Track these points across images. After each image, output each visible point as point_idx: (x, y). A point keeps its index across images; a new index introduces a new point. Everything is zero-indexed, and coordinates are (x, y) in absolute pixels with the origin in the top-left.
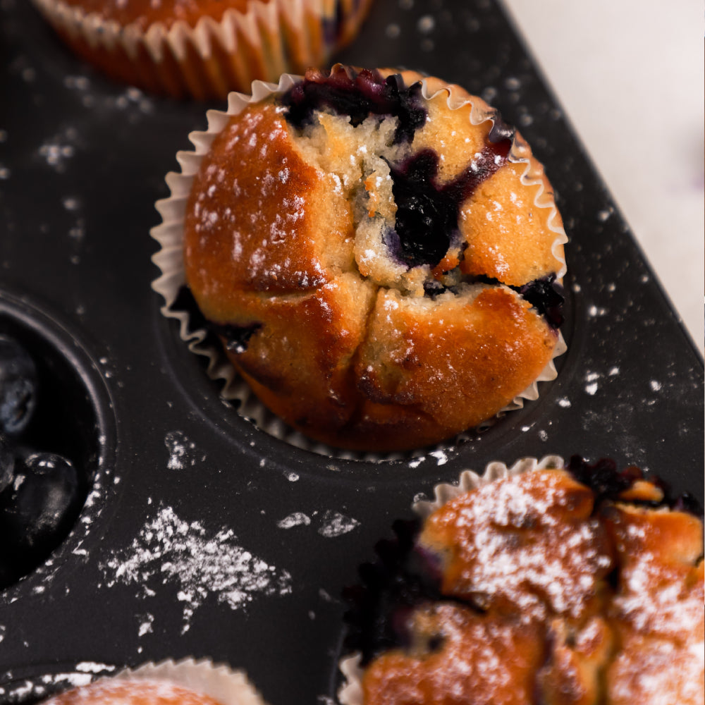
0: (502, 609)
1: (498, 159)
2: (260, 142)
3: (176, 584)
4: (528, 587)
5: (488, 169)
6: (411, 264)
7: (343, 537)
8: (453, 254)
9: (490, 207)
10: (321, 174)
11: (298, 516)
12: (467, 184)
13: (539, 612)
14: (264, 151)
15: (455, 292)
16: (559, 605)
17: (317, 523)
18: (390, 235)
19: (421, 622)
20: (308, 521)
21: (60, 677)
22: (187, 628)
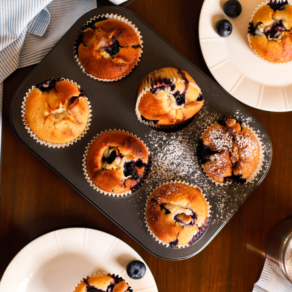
0: (222, 151)
4: (224, 146)
6: (181, 105)
8: (186, 101)
16: (229, 147)
18: (176, 103)
19: (212, 158)
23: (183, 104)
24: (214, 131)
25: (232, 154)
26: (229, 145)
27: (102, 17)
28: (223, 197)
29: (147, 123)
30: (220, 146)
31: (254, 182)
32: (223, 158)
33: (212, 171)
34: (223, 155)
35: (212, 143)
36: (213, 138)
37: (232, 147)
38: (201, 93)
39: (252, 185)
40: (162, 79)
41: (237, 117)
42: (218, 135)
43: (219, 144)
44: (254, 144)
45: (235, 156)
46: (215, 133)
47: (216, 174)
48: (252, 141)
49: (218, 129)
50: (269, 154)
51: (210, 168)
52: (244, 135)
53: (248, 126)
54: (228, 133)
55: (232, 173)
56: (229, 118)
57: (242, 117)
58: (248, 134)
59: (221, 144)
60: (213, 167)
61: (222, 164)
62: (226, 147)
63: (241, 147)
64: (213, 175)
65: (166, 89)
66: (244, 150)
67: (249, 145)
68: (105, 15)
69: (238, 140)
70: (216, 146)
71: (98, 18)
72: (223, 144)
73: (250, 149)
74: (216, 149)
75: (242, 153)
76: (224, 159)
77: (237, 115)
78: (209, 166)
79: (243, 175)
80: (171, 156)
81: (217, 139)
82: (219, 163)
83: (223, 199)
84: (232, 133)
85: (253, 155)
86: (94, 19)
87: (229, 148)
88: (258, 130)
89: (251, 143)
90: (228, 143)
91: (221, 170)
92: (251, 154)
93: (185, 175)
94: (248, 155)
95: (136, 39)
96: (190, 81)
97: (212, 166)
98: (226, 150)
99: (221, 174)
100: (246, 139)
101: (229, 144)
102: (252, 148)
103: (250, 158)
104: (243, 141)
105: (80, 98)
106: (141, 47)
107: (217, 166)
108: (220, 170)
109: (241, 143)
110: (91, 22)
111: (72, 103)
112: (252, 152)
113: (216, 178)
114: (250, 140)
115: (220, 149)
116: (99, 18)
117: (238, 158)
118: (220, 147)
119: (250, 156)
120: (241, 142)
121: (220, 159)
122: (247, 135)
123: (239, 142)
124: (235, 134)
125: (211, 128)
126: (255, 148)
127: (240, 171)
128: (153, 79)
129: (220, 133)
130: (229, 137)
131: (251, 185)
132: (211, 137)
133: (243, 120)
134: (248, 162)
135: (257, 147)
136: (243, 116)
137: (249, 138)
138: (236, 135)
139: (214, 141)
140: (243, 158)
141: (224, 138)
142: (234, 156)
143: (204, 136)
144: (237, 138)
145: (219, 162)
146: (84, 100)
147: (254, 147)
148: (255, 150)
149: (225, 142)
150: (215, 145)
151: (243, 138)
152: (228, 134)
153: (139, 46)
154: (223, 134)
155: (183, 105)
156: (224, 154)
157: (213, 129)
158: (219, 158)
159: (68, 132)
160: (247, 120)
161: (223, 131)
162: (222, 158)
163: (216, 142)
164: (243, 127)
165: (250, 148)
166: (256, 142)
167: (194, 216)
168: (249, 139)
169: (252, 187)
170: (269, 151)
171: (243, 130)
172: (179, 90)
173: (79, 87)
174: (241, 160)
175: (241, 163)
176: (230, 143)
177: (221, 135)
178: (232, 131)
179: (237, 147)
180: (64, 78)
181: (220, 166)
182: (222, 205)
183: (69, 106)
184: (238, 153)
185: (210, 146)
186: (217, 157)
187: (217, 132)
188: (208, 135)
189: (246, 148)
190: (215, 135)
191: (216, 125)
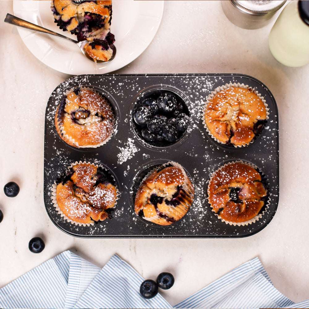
0: (92, 189)
1: (158, 213)
2: (176, 181)
3: (125, 148)
5: (157, 211)
6: (151, 196)
7: (123, 173)
8: (150, 202)
9: (152, 209)
10: (167, 187)
11: (129, 169)
12: (156, 207)
13: (90, 194)
14: (175, 180)
15: (147, 201)
16: (90, 197)
17: (127, 171)
18: (156, 194)
20: (128, 170)
21: (117, 128)
22: (117, 147)
24: (111, 199)
25: (84, 194)
27: (263, 212)
28: (62, 160)
29: (164, 165)
31: (49, 189)
32: (88, 184)
33: (88, 169)
34: (89, 187)
35: (105, 189)
36: (108, 193)
37: (88, 199)
38: (143, 218)
39: (48, 186)
40: (181, 202)
41: (103, 227)
42: (105, 199)
43: (99, 193)
44: (73, 216)
45: (79, 194)
46: (109, 198)
47: (83, 169)
48: (76, 216)
49: (109, 203)
51: (91, 169)
52: (86, 215)
53: (89, 225)
54: (99, 206)
55: (72, 181)
56: (108, 218)
57: (98, 229)
58: (83, 219)
59: (98, 194)
60: (89, 172)
61: (85, 180)
63: (81, 204)
64: (85, 167)
65: (172, 197)
66: (77, 204)
67: (76, 211)
68: (262, 215)
69: (88, 208)
70: (100, 189)
71: (266, 208)
72: (96, 195)
73: (73, 209)
74: (99, 187)
75: (76, 200)
76: (86, 185)
77: (104, 228)
79: (63, 186)
80: (126, 156)
81: (104, 195)
82: (87, 179)
83: (61, 158)
84: (96, 208)
85: (67, 206)
86: (267, 205)
87: (90, 195)
89: (76, 214)
90: (93, 199)
91: (81, 175)
92: (69, 206)
94: (71, 202)
95: (223, 217)
96: (159, 219)
97: (91, 172)
98: (90, 193)
99: (79, 172)
100: (83, 213)
102: (72, 211)
103: (68, 202)
104: (83, 210)
105: (228, 139)
106: (216, 214)
107: (88, 175)
108: (83, 174)
109: (84, 207)
110: (268, 202)
111: (230, 130)
113: (81, 166)
114: (79, 216)
115: (96, 189)
117: (77, 195)
118: (97, 191)
119: (69, 203)
120: (84, 208)
121: (89, 182)
122: (84, 217)
123: (86, 207)
124: (94, 210)
126: (70, 213)
127: (67, 187)
128: (187, 197)
129: (105, 201)
130: (96, 204)
131: (49, 185)
132: (110, 193)
133: (96, 228)
134: (67, 198)
135: (69, 215)
137: (81, 217)
138: (92, 210)
139: (105, 192)
140: (72, 198)
141: (99, 199)
142: (81, 193)
143: (115, 189)
144: (90, 208)
145: (89, 179)
146: (223, 140)
147: (72, 213)
148: (69, 211)
149: (96, 198)
150: (102, 189)
151: (85, 212)
153: (219, 213)
154: (102, 202)
155: (149, 197)
156: (89, 188)
157: (113, 201)
158: (91, 181)
160: (93, 231)
161: (105, 205)
163: (102, 192)
164: (92, 221)
165: (74, 210)
166: (73, 218)
167: (75, 120)
168: (80, 215)
171: (90, 218)
172: (162, 205)
173: (236, 147)
174: (72, 194)
175: (71, 193)
176: (91, 200)
177: (103, 200)
178: (97, 211)
179: (84, 201)
180: (252, 142)
181: (85, 177)
182: (59, 153)
183: (231, 126)
184: (79, 198)
185: (104, 185)
186: (93, 181)
187: (108, 200)
188: (112, 193)
189: (77, 207)
190: (108, 196)
191: (113, 206)
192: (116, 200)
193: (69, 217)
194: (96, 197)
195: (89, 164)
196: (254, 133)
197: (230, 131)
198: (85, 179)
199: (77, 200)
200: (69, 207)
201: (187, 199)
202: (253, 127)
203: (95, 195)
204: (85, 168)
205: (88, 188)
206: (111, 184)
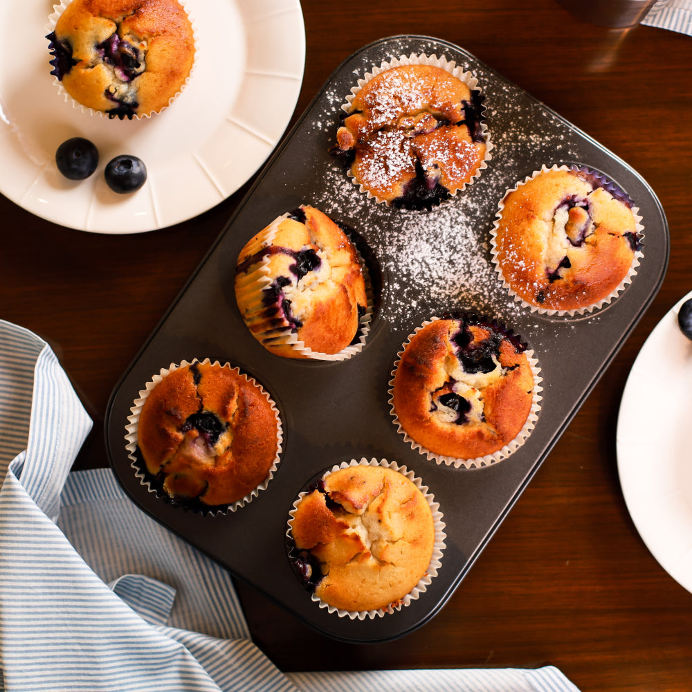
23: (317, 254)
24: (371, 177)
25: (417, 129)
26: (398, 138)
27: (135, 459)
28: (515, 139)
29: (366, 330)
30: (402, 160)
31: (474, 72)
32: (430, 149)
33: (461, 171)
34: (423, 150)
35: (397, 179)
36: (386, 177)
37: (401, 132)
38: (287, 214)
39: (482, 74)
40: (265, 309)
41: (328, 125)
42: (377, 165)
43: (398, 161)
44: (388, 80)
45: (423, 121)
46: (376, 174)
47: (467, 162)
48: (382, 85)
49: (364, 168)
50: (405, 41)
51: (456, 177)
52: (372, 106)
53: (348, 97)
54: (371, 143)
55: (459, 124)
56: (337, 145)
57: (329, 114)
58: (368, 96)
59: (398, 158)
60: (453, 170)
62: (404, 146)
63: (399, 109)
64: (469, 168)
65: (288, 297)
66: (406, 102)
67: (392, 91)
68: (130, 452)
69: (383, 119)
70: (404, 168)
71: (138, 469)
72: (396, 151)
73: (401, 88)
74: (410, 168)
75: (414, 106)
76: (431, 146)
77: (324, 125)
78: (452, 179)
79: (462, 99)
80: (435, 267)
81: (387, 168)
82: (443, 157)
83: (520, 137)
84: (371, 135)
85: (415, 81)
86: (142, 476)
87: (406, 139)
88: (354, 72)
89: (387, 87)
90: (394, 141)
91: (458, 150)
92: (414, 85)
93: (475, 232)
94: (417, 92)
95: (178, 376)
96: (263, 244)
97: (451, 173)
98: (410, 143)
99: (466, 150)
100: (380, 101)
101: (395, 138)
102: (398, 84)
103: (422, 87)
104: (386, 106)
105: (327, 489)
106: (196, 363)
107: (449, 162)
108: (458, 154)
109: (390, 112)
110: (148, 484)
111: (343, 507)
112: (408, 84)
113: (476, 160)
114: (380, 90)
115: (409, 158)
116: (138, 467)
117: (425, 114)
118: (404, 158)
119: (419, 88)
120: (389, 110)
121: (433, 156)
122: (370, 98)
123: (388, 116)
124: (371, 127)
125: (363, 183)
126: (397, 77)
127: (454, 106)
128: (269, 329)
129: (372, 161)
130: (379, 139)
131: (482, 76)
132: (384, 182)
133: (334, 109)
134: (432, 90)
135: (395, 72)
136: (325, 111)
137: (376, 93)
138: (374, 124)
139: (392, 174)
140: (425, 102)
141: (384, 152)
142: (422, 125)
143: (384, 199)
144: (379, 122)
145: (439, 158)
146: (332, 478)
147: (395, 80)
148: (403, 78)
149: (392, 148)
150: (403, 171)
151: (378, 108)
152: (374, 143)
153: (194, 369)
154: (376, 155)
155: (319, 254)
156: (420, 147)
157: (365, 178)
158: (431, 160)
159: (409, 508)
160: (332, 100)
161: (367, 156)
162: (429, 151)
163: (394, 168)
164: (351, 110)
165: (399, 90)
166: (384, 76)
167: (570, 202)
168: (379, 93)
169: (484, 73)
170: (400, 44)
171: (360, 110)
172: (287, 267)
173: (302, 494)
174: (431, 107)
175: (436, 106)
176: (394, 136)
177: (377, 159)
178: (365, 134)
179: (401, 120)
180: (288, 532)
181: (449, 154)
182: (533, 139)
183: (349, 513)
184: (415, 115)
185: (405, 182)
186: (429, 164)
187: (373, 169)
188: (381, 187)
189: (400, 99)
190: (380, 173)
191: (354, 172)
192: (362, 185)
193: (391, 70)
194: (394, 150)
195: (469, 181)
196: (302, 550)
197: (340, 506)
198: (444, 151)
199: (413, 108)
200: (411, 84)
201: (264, 325)
202: (316, 555)
203: (399, 149)
204: (467, 167)
205: (423, 146)
206: (400, 198)
